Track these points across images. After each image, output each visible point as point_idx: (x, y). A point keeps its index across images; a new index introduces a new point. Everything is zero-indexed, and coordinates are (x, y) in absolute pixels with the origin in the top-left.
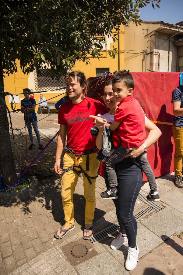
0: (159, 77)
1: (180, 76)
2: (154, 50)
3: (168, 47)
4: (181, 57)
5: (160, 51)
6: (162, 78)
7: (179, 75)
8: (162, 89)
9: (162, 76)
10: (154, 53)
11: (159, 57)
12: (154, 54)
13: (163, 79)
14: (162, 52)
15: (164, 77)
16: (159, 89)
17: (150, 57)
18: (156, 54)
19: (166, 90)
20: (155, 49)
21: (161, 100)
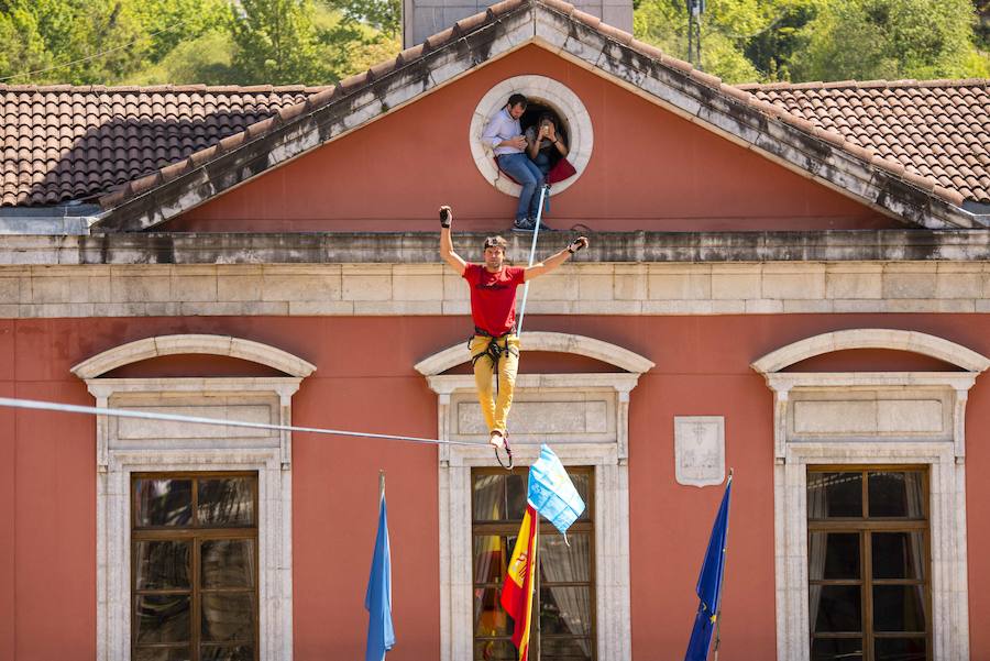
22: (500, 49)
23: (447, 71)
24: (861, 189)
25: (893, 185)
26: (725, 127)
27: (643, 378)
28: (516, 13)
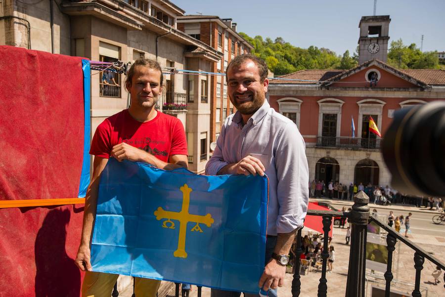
0: (19, 63)
1: (84, 68)
2: (16, 14)
3: (49, 14)
4: (78, 39)
5: (29, 18)
6: (31, 67)
7: (80, 64)
8: (34, 101)
9: (29, 62)
10: (16, 20)
11: (29, 32)
12: (17, 23)
13: (34, 71)
14: (35, 21)
15: (38, 65)
16: (22, 101)
17: (6, 27)
18: (19, 23)
19: (46, 104)
20: (18, 10)
21: (33, 134)
22: (370, 65)
23: (363, 68)
24: (415, 83)
25: (419, 82)
26: (398, 75)
27: (385, 105)
28: (372, 61)
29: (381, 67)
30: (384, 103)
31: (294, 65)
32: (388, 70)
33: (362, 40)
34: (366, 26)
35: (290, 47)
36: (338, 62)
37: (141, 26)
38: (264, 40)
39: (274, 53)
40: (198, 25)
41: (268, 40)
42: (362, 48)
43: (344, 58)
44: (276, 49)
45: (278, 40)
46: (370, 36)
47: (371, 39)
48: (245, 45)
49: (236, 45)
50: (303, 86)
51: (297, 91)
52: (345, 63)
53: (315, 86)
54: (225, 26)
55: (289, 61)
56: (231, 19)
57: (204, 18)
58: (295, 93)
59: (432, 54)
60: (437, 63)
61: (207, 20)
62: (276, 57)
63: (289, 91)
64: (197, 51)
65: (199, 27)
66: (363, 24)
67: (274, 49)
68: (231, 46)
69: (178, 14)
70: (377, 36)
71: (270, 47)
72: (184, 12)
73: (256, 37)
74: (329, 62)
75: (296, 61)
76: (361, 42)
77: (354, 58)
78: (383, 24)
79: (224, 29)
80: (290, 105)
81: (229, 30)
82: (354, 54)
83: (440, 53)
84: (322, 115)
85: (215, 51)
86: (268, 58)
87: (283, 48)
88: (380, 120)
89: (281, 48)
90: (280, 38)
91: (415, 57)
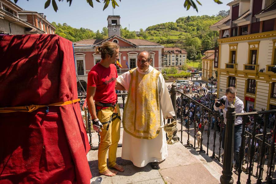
22: (114, 37)
23: (111, 39)
24: (132, 45)
25: (134, 44)
26: (125, 41)
27: (122, 54)
28: (115, 35)
29: (118, 38)
30: (121, 54)
31: (74, 37)
32: (121, 39)
33: (109, 26)
34: (110, 20)
35: (71, 28)
36: (95, 35)
37: (3, 17)
38: (57, 24)
39: (63, 31)
40: (26, 16)
41: (59, 24)
42: (110, 29)
43: (97, 34)
44: (64, 29)
45: (64, 24)
46: (112, 24)
47: (113, 26)
48: (52, 27)
49: (47, 27)
50: (85, 47)
51: (82, 50)
52: (98, 36)
53: (90, 47)
54: (41, 18)
55: (71, 35)
56: (43, 14)
57: (28, 13)
58: (81, 51)
59: (133, 32)
60: (136, 36)
61: (31, 14)
62: (64, 33)
63: (79, 50)
64: (33, 31)
65: (26, 17)
66: (109, 19)
67: (63, 29)
68: (45, 27)
69: (18, 10)
70: (115, 24)
71: (61, 28)
72: (22, 9)
73: (53, 23)
74: (90, 35)
75: (75, 35)
76: (109, 27)
77: (102, 34)
78: (117, 19)
79: (40, 19)
80: (79, 57)
81: (43, 19)
82: (102, 32)
83: (136, 32)
84: (95, 60)
85: (41, 31)
86: (61, 34)
87: (67, 29)
88: (120, 61)
89: (66, 28)
90: (65, 23)
91: (127, 33)
